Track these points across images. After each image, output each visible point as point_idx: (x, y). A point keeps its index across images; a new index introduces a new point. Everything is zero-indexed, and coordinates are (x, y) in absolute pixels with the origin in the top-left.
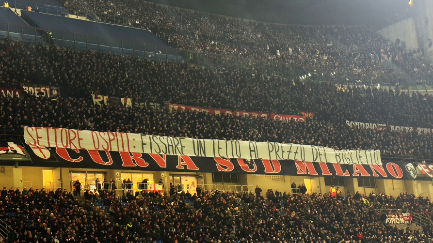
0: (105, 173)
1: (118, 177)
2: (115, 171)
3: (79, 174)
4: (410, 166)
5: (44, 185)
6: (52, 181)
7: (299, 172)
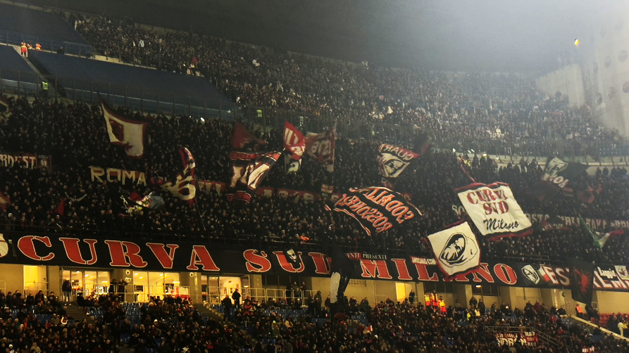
0: (111, 272)
4: (528, 269)
5: (25, 285)
7: (365, 274)
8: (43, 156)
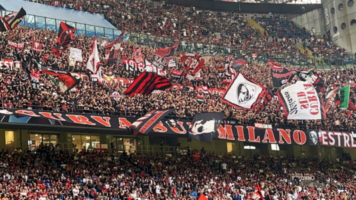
0: (58, 135)
1: (69, 138)
2: (67, 133)
3: (36, 135)
4: (313, 133)
5: (6, 143)
6: (13, 140)
7: (220, 136)
8: (17, 61)
